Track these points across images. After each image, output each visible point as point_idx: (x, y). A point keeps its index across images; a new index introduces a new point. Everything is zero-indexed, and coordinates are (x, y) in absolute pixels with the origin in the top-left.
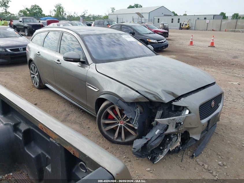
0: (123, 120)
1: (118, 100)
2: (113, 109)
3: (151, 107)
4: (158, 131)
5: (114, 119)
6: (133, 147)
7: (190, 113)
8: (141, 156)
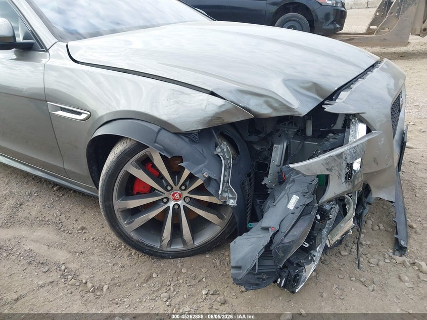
0: (180, 188)
1: (156, 130)
2: (146, 163)
3: (254, 138)
4: (295, 199)
5: (151, 191)
6: (233, 264)
7: (369, 131)
8: (257, 285)
